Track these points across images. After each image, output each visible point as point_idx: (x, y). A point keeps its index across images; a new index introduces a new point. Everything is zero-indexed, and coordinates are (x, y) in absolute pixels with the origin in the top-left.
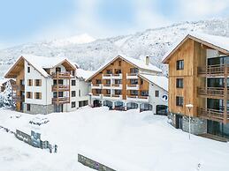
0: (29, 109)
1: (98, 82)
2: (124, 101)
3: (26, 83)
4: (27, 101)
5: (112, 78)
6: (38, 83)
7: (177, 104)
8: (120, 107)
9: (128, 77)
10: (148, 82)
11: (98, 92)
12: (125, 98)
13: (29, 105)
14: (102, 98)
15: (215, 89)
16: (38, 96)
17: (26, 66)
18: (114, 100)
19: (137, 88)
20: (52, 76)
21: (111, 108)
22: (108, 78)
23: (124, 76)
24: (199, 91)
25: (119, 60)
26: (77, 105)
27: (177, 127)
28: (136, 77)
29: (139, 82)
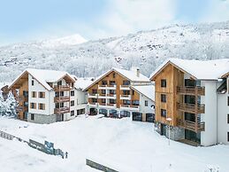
0: (33, 118)
1: (94, 92)
2: (117, 109)
3: (30, 95)
4: (31, 111)
5: (107, 88)
6: (42, 95)
7: (162, 115)
8: (114, 115)
9: (121, 88)
10: (139, 93)
11: (94, 101)
12: (118, 107)
13: (33, 115)
14: (98, 106)
15: (189, 105)
16: (42, 106)
17: (30, 79)
18: (109, 108)
19: (129, 98)
20: (55, 89)
21: (106, 116)
22: (104, 88)
23: (118, 87)
24: (178, 106)
25: (114, 73)
26: (76, 113)
27: (162, 134)
28: (128, 89)
29: (131, 92)
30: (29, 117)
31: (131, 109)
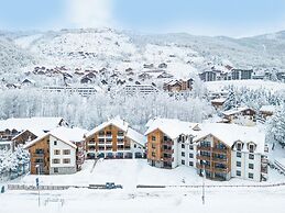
4: (52, 165)
5: (105, 137)
6: (66, 152)
8: (110, 157)
9: (118, 137)
10: (130, 140)
12: (114, 150)
13: (56, 169)
17: (52, 140)
18: (106, 152)
19: (123, 144)
23: (115, 137)
30: (51, 171)
31: (125, 151)
